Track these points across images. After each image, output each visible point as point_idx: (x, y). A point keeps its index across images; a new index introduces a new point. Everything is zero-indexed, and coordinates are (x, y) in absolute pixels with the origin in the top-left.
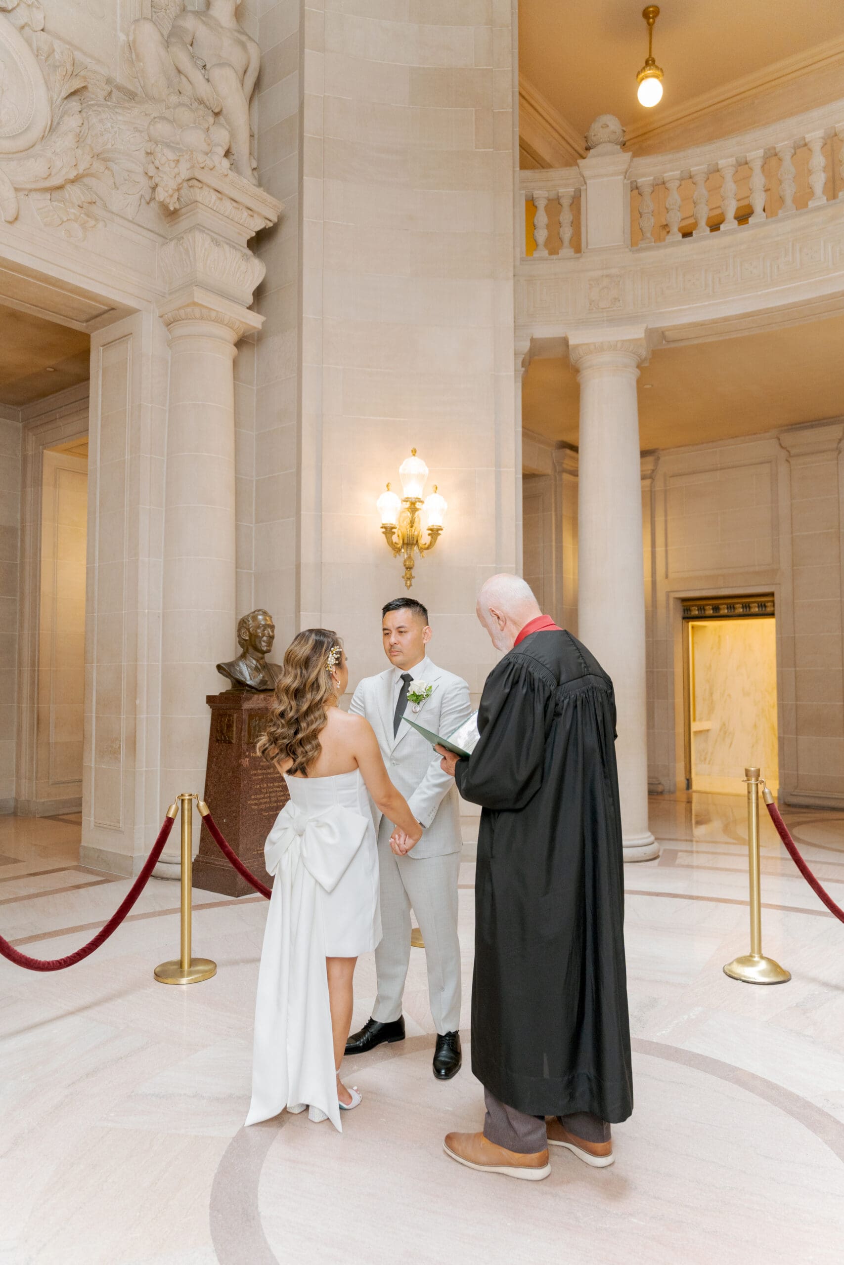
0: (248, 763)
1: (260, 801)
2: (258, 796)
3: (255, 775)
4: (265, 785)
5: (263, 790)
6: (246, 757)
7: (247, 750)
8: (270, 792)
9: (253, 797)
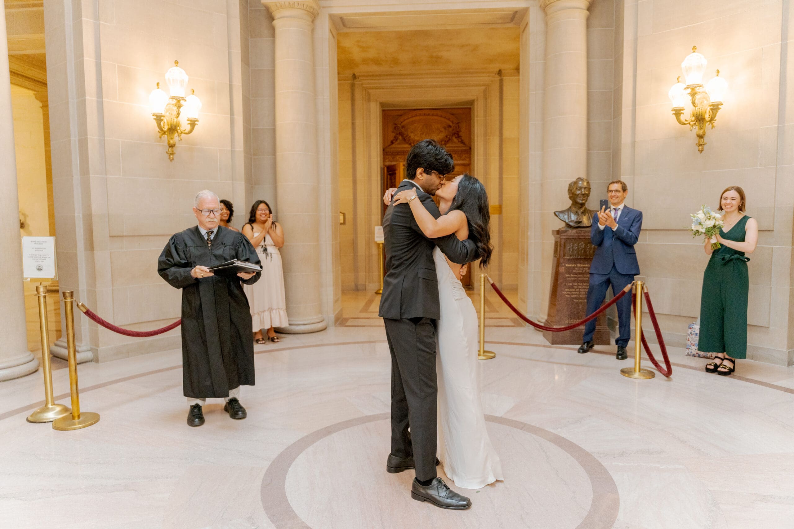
0: (563, 270)
1: (572, 293)
2: (571, 290)
3: (569, 277)
4: (576, 284)
5: (574, 287)
6: (563, 266)
7: (563, 262)
8: (580, 289)
9: (567, 290)
